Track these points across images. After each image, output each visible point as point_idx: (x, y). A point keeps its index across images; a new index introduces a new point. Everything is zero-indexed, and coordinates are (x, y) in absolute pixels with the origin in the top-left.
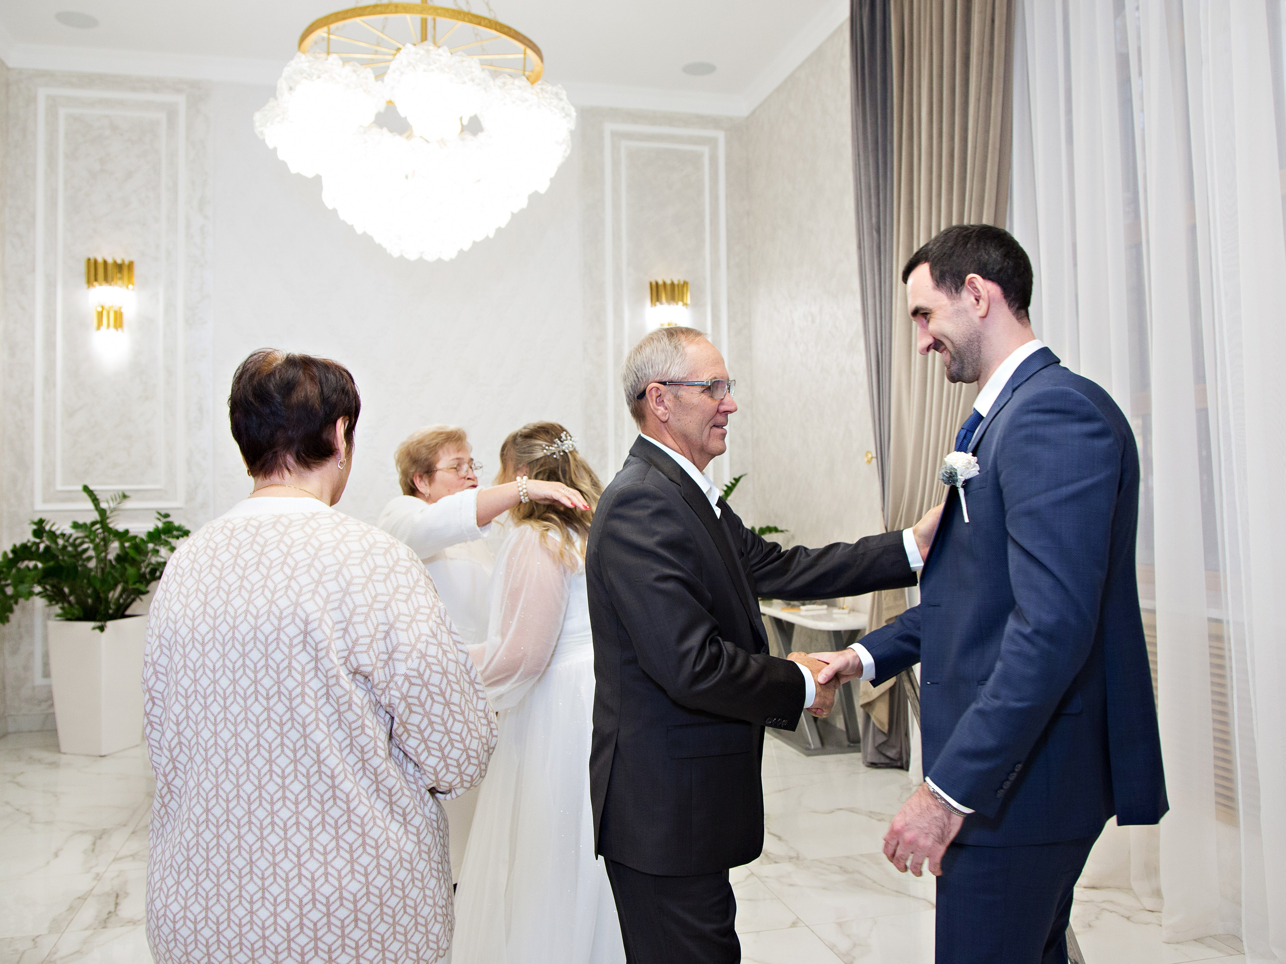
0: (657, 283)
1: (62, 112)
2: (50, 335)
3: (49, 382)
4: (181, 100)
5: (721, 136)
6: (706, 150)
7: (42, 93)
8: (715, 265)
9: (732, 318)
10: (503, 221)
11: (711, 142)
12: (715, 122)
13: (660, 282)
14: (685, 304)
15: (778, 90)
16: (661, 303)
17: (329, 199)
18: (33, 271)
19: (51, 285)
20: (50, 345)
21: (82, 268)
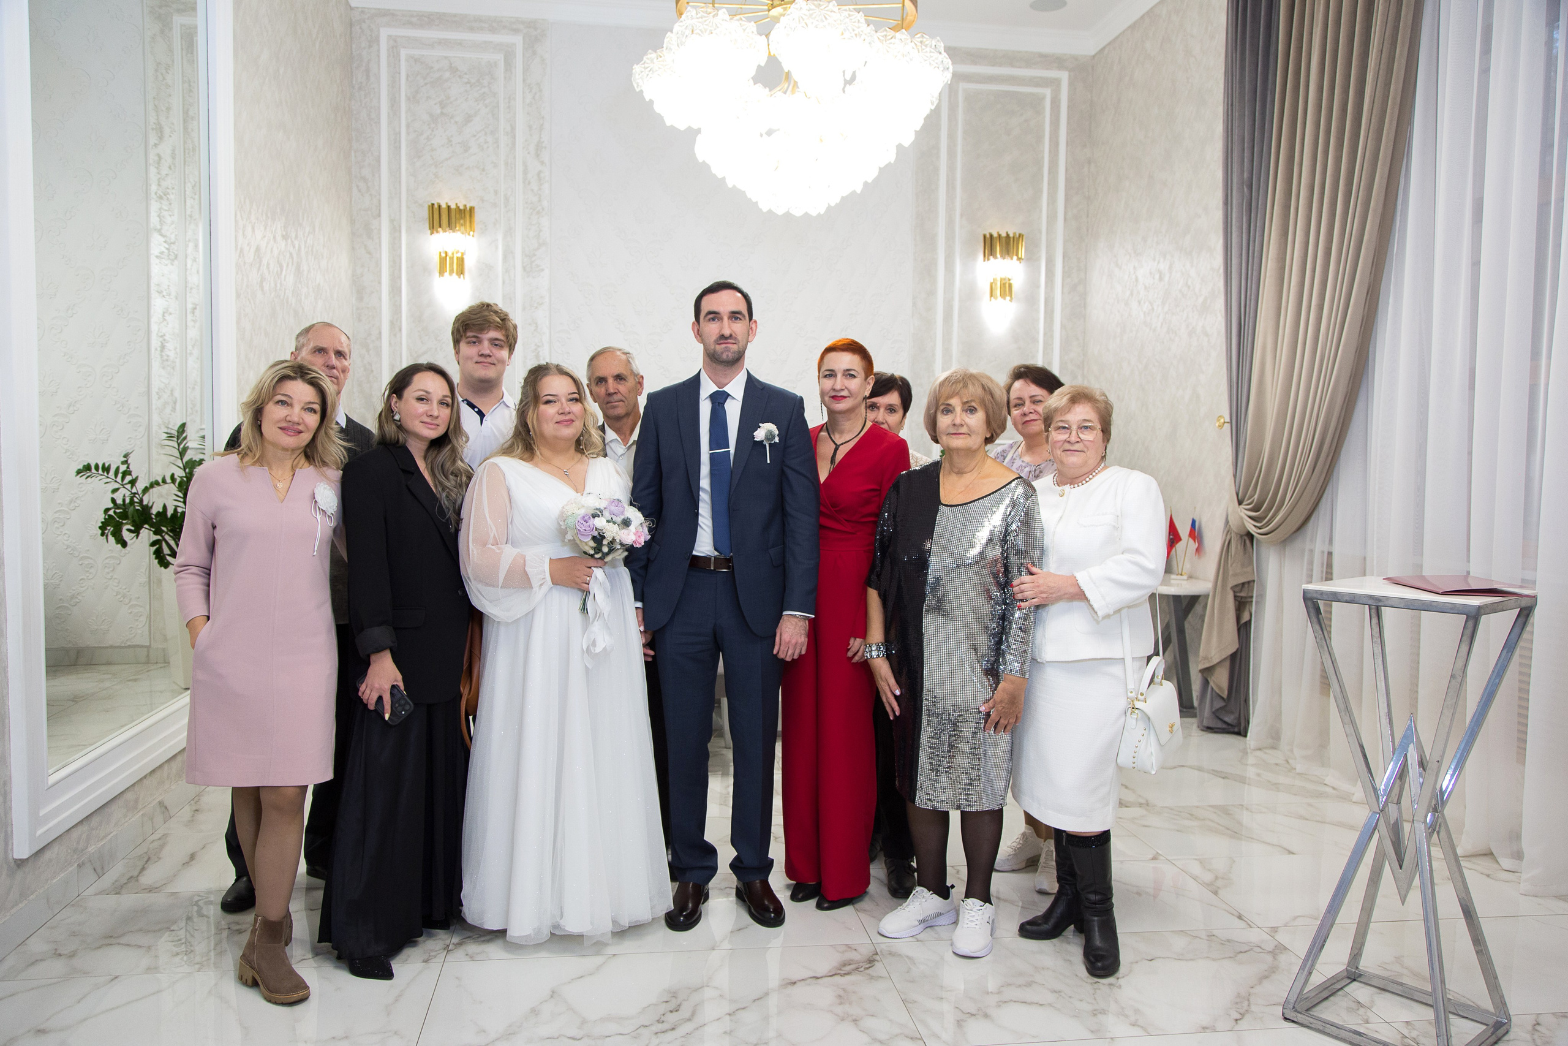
0: (991, 236)
1: (403, 53)
2: (395, 279)
3: (395, 326)
4: (518, 40)
5: (1064, 76)
6: (1048, 92)
7: (384, 33)
8: (1052, 218)
9: (1066, 274)
10: (871, 175)
11: (1055, 83)
12: (1058, 61)
13: (995, 235)
14: (1019, 259)
15: (1133, 27)
16: (995, 257)
17: (703, 151)
18: (379, 215)
19: (395, 230)
20: (395, 290)
21: (425, 213)
